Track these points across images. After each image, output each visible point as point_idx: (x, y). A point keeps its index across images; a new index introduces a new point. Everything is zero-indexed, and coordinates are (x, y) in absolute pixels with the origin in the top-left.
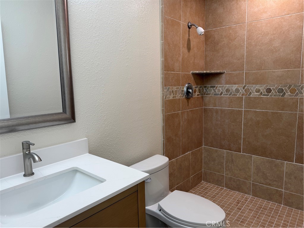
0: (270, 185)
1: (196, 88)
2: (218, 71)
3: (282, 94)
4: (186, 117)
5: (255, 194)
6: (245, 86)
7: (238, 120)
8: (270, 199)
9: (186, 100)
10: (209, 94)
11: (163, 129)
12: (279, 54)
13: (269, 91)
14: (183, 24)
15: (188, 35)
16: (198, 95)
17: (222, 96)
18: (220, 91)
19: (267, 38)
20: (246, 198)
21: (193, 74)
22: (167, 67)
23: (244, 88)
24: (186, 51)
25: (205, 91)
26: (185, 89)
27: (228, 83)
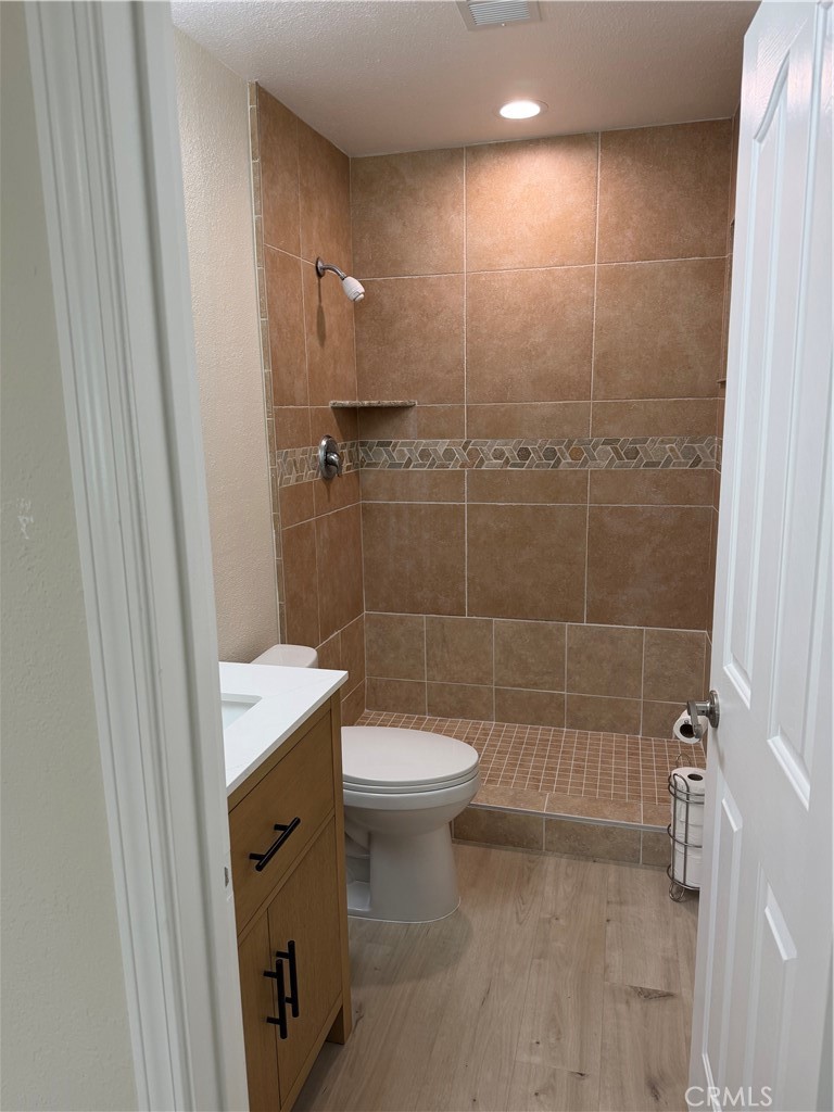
0: (536, 685)
1: (343, 448)
2: (399, 402)
3: (552, 462)
4: (326, 535)
5: (503, 717)
6: (467, 443)
7: (454, 533)
8: (539, 720)
9: (323, 486)
10: (375, 465)
11: (279, 573)
12: (544, 363)
13: (524, 454)
14: (306, 264)
15: (317, 297)
16: (348, 468)
17: (410, 469)
18: (403, 456)
19: (517, 319)
20: (484, 729)
21: (336, 409)
22: (279, 394)
23: (465, 448)
24: (316, 343)
25: (362, 455)
26: (321, 453)
27: (422, 434)
